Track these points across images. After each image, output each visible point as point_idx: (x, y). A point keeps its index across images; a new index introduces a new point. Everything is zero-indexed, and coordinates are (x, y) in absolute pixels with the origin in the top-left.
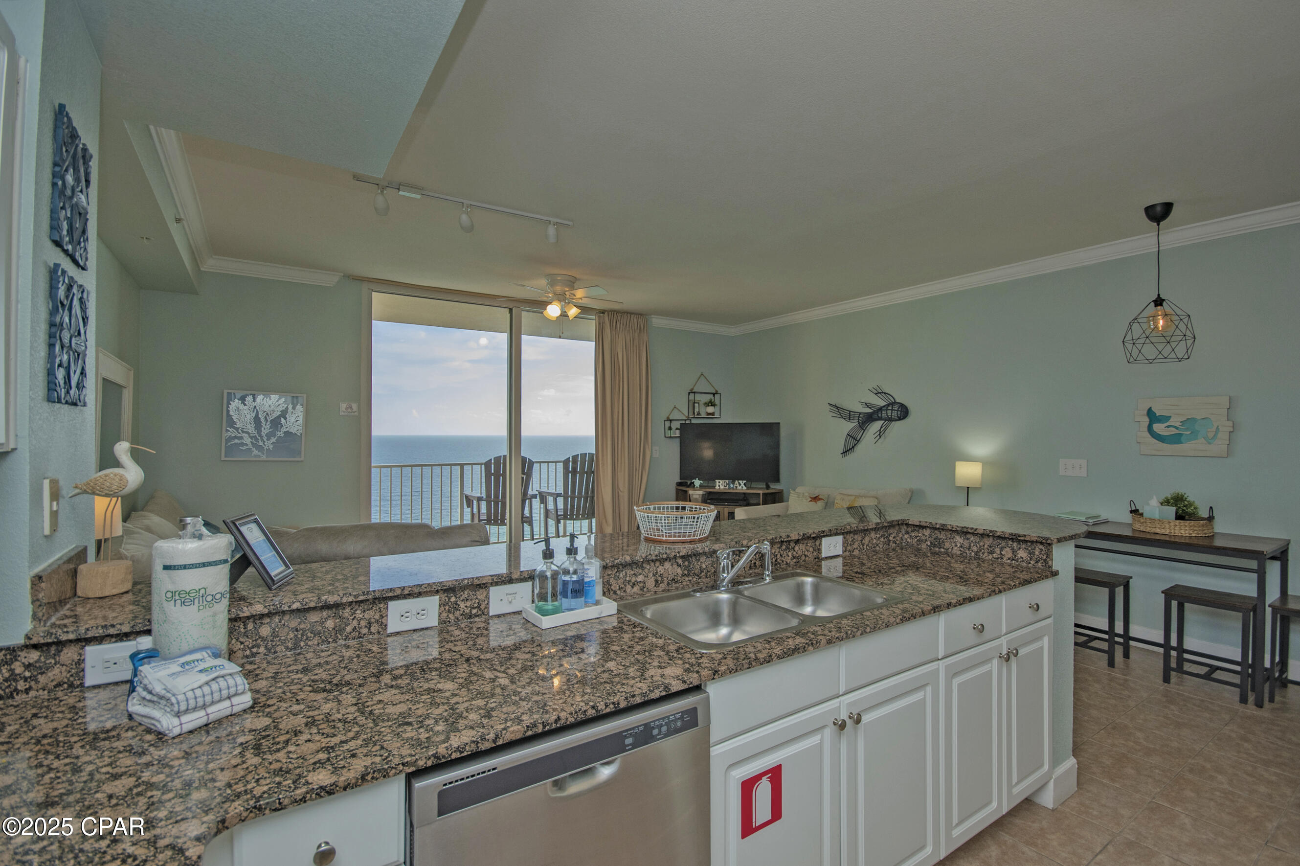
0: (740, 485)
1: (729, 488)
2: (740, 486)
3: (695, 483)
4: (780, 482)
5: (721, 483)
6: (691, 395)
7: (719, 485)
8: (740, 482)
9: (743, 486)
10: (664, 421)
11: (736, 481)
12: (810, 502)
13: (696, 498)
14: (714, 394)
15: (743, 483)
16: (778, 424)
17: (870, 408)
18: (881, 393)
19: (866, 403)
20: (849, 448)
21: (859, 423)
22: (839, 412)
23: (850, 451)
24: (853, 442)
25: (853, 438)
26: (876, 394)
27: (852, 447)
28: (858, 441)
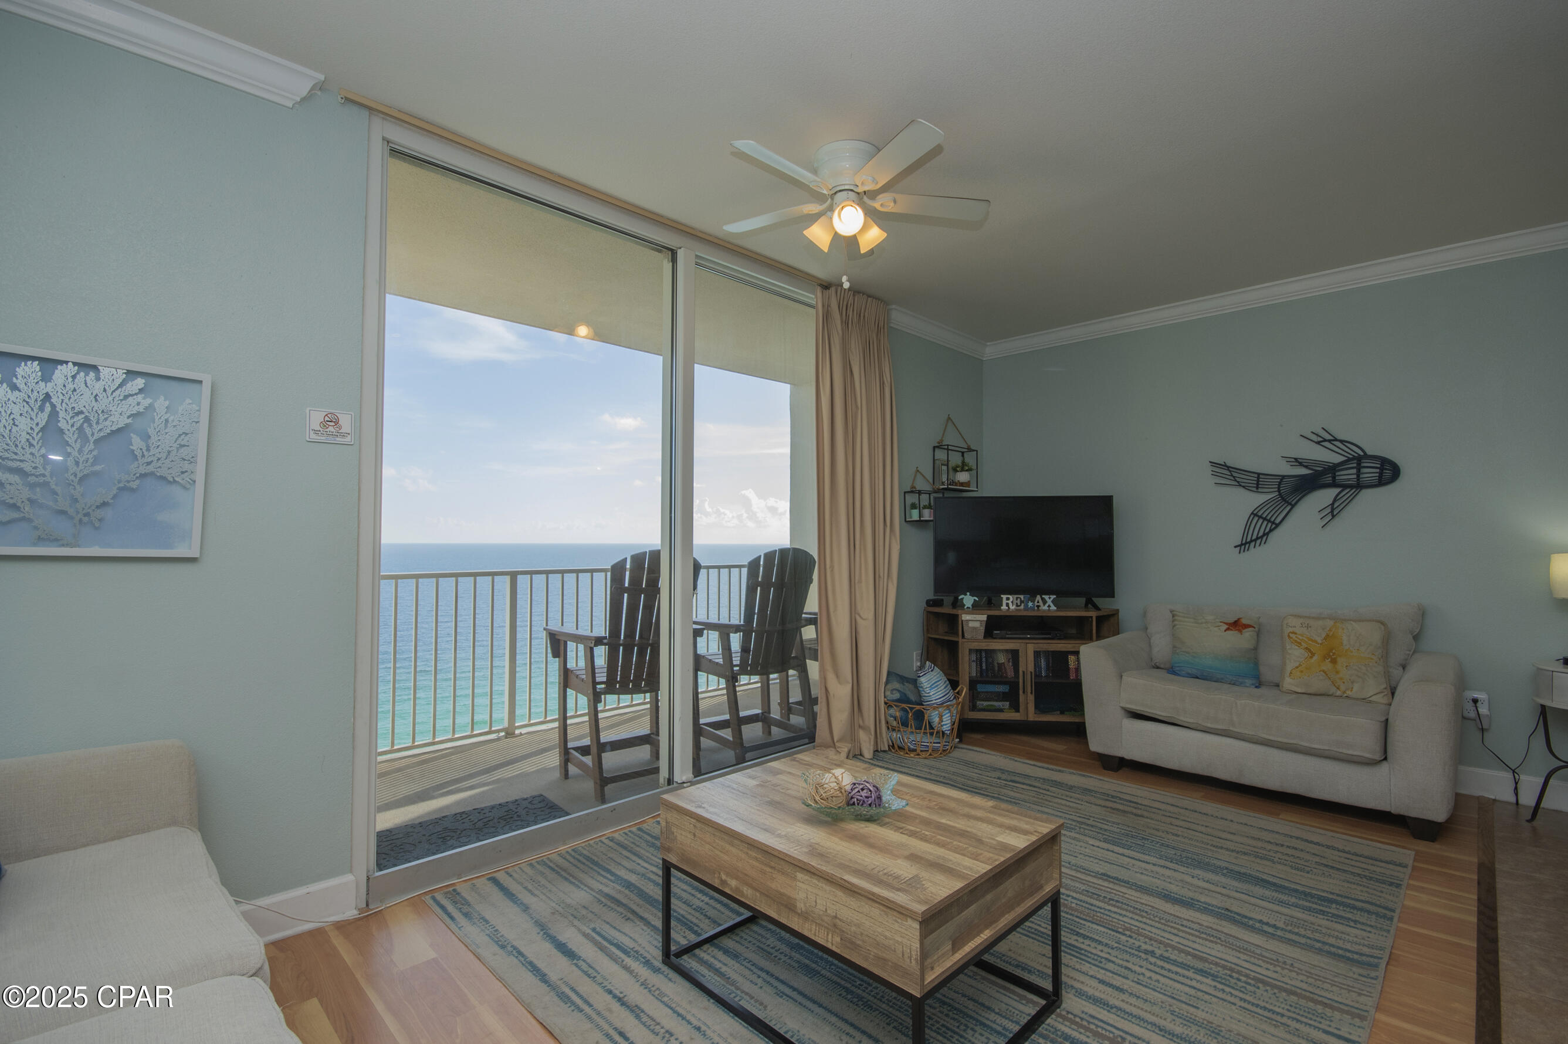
0: (1045, 602)
1: (1026, 608)
2: (1046, 605)
3: (965, 602)
4: (1114, 597)
5: (1011, 599)
6: (937, 450)
7: (1007, 605)
8: (1046, 597)
9: (1052, 605)
10: (905, 493)
11: (1038, 598)
12: (1227, 632)
13: (974, 628)
14: (963, 453)
15: (1051, 599)
16: (1109, 498)
17: (1306, 467)
18: (1329, 441)
19: (1295, 459)
20: (1254, 537)
21: (1280, 494)
22: (1232, 475)
23: (1258, 541)
24: (1265, 526)
25: (1265, 519)
26: (1318, 443)
27: (1264, 534)
28: (1276, 524)
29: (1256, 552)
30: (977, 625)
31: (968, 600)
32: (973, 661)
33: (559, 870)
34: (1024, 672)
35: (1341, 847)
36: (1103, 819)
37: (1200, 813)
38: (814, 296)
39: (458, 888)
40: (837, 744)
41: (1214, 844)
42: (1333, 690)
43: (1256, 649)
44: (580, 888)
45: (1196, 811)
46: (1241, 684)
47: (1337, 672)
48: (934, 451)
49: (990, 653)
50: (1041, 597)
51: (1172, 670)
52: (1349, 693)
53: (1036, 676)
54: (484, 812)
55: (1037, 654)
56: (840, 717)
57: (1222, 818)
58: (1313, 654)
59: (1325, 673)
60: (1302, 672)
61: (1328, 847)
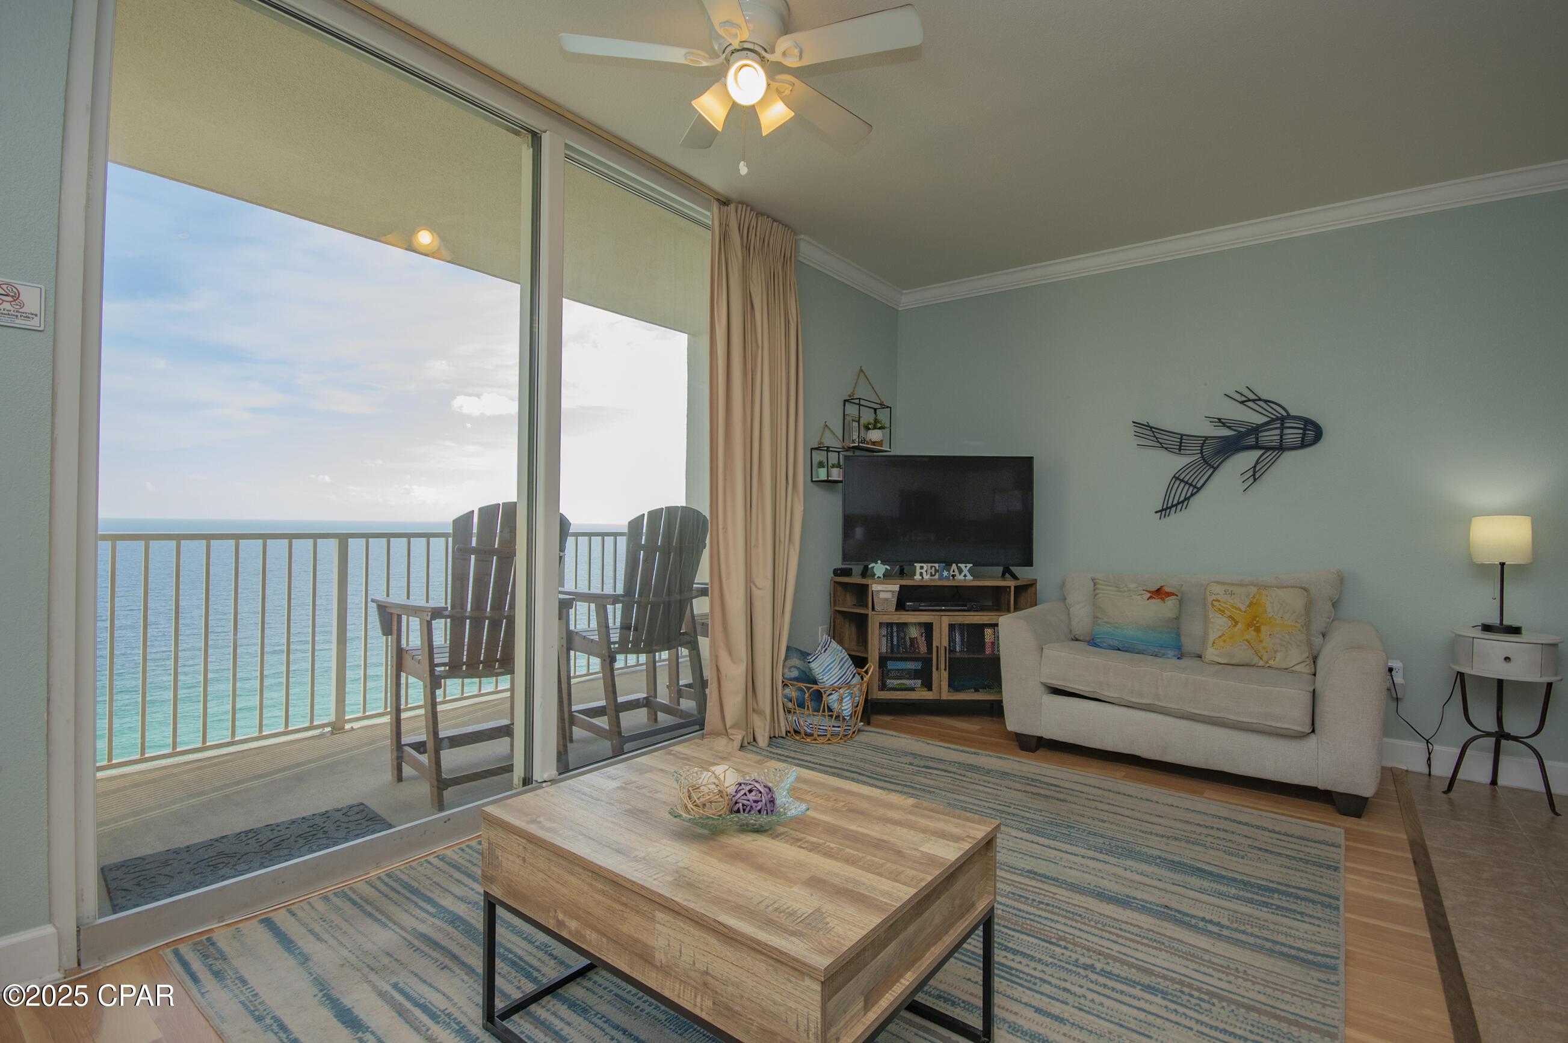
0: (961, 571)
1: (941, 578)
2: (962, 574)
3: (875, 571)
4: (1031, 565)
5: (925, 568)
6: (847, 404)
7: (921, 574)
8: (962, 566)
9: (968, 574)
10: (812, 449)
11: (954, 565)
12: (1150, 600)
13: (886, 600)
14: (875, 410)
15: (968, 568)
16: (1030, 460)
17: (1229, 427)
18: (1254, 401)
19: (1219, 419)
20: (1175, 502)
21: (1202, 457)
22: (1155, 436)
23: (1179, 506)
24: (1187, 491)
25: (1187, 483)
26: (1242, 402)
27: (1185, 499)
28: (1197, 488)
29: (1176, 518)
30: (888, 595)
31: (879, 569)
32: (884, 636)
33: (363, 904)
34: (937, 647)
35: (1271, 827)
36: (1025, 806)
37: (1124, 794)
38: (709, 214)
39: (215, 936)
40: (729, 731)
41: (1144, 829)
42: (1256, 659)
43: (1177, 618)
44: (387, 926)
45: (1119, 793)
46: (1163, 656)
47: (1261, 641)
48: (844, 405)
49: (902, 626)
50: (957, 566)
51: (1093, 642)
52: (1271, 662)
53: (950, 651)
54: (279, 828)
55: (952, 627)
56: (734, 703)
57: (1147, 800)
58: (1237, 623)
59: (1248, 642)
60: (1225, 641)
61: (1258, 827)
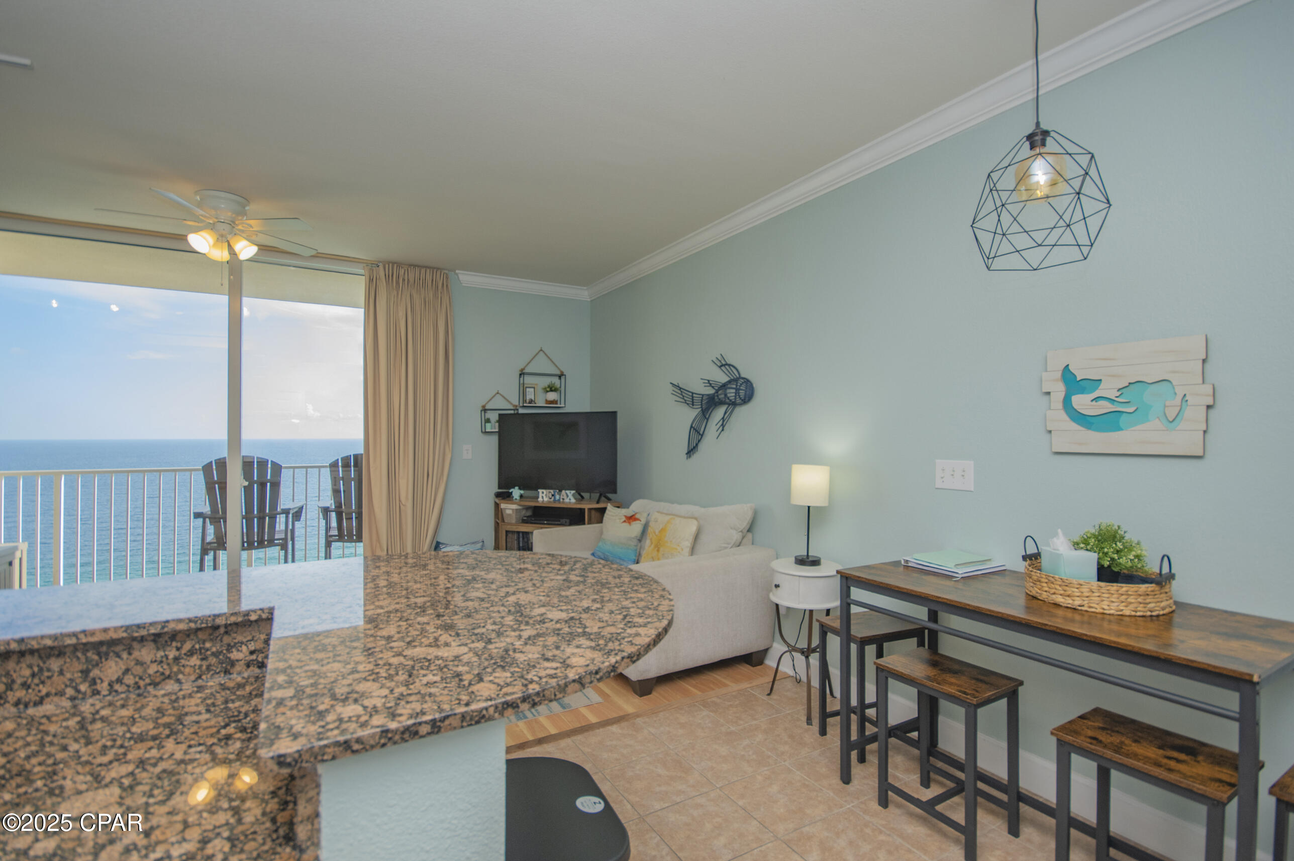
0: (567, 496)
1: (555, 501)
2: (569, 498)
3: (514, 494)
4: (616, 493)
5: (546, 493)
6: (523, 376)
7: (543, 497)
8: (568, 492)
9: (572, 498)
11: (563, 492)
13: (509, 515)
14: (559, 377)
15: (572, 494)
16: (614, 414)
17: (712, 387)
18: (723, 365)
19: (708, 380)
20: (692, 447)
21: (702, 410)
22: (681, 394)
23: (694, 451)
24: (697, 437)
25: (696, 431)
26: (719, 367)
27: (695, 446)
28: (702, 435)
30: (511, 512)
31: (517, 493)
43: (639, 538)
49: (524, 534)
50: (565, 492)
51: (593, 553)
58: (652, 544)
60: (645, 558)
